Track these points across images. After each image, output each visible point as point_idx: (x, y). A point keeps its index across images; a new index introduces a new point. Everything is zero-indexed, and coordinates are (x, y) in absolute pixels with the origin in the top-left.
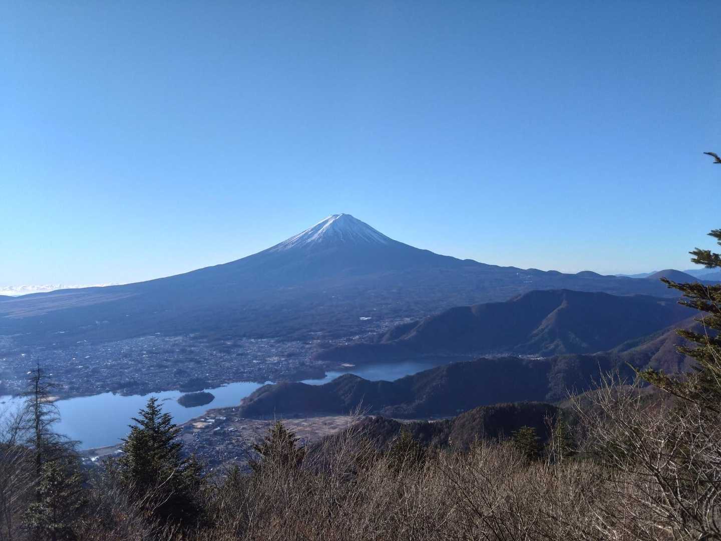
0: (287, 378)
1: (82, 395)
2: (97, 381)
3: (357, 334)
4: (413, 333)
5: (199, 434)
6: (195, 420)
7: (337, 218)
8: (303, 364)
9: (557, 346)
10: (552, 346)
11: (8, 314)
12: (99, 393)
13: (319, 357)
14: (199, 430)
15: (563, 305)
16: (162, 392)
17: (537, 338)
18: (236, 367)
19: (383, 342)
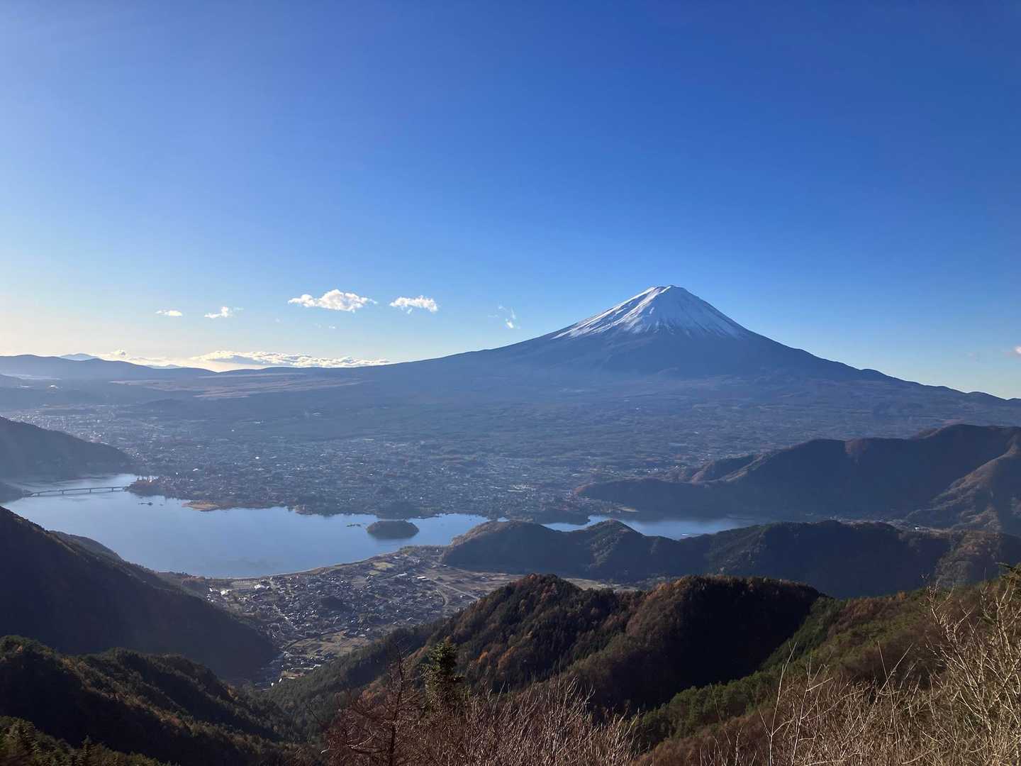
0: (529, 516)
1: (248, 505)
2: (273, 490)
3: (658, 466)
4: (742, 473)
5: (375, 579)
6: (378, 559)
7: (663, 292)
8: (559, 500)
9: (986, 519)
10: (977, 519)
11: (200, 393)
12: (270, 506)
13: (586, 492)
14: (378, 573)
15: (1011, 453)
16: (353, 514)
17: (952, 503)
18: (463, 493)
19: (695, 480)
